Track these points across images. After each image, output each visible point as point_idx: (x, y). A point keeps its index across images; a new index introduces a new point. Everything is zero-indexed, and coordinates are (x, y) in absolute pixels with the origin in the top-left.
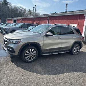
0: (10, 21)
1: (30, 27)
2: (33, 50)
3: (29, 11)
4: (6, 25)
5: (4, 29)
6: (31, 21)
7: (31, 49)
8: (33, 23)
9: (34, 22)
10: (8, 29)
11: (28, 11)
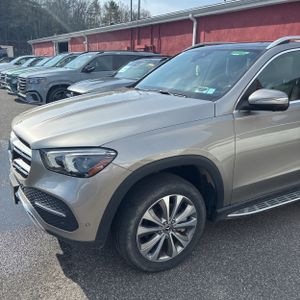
0: (45, 50)
1: (127, 67)
2: (179, 198)
3: (108, 5)
4: (31, 65)
5: (24, 80)
6: (123, 43)
7: (166, 199)
8: (131, 49)
9: (137, 47)
10: (39, 80)
11: (106, 6)
